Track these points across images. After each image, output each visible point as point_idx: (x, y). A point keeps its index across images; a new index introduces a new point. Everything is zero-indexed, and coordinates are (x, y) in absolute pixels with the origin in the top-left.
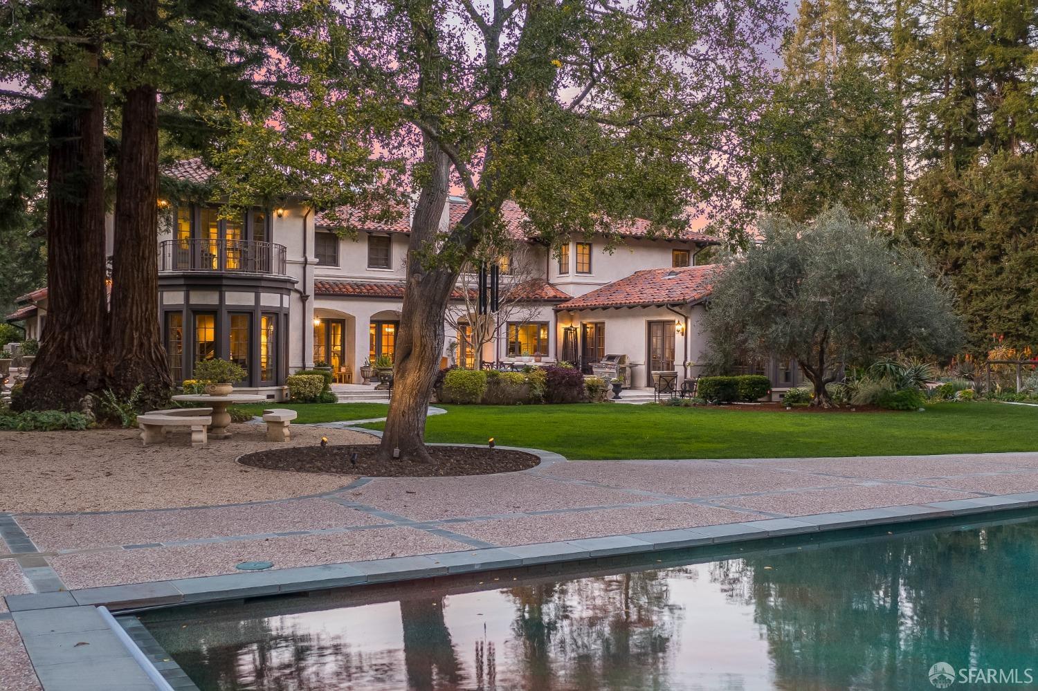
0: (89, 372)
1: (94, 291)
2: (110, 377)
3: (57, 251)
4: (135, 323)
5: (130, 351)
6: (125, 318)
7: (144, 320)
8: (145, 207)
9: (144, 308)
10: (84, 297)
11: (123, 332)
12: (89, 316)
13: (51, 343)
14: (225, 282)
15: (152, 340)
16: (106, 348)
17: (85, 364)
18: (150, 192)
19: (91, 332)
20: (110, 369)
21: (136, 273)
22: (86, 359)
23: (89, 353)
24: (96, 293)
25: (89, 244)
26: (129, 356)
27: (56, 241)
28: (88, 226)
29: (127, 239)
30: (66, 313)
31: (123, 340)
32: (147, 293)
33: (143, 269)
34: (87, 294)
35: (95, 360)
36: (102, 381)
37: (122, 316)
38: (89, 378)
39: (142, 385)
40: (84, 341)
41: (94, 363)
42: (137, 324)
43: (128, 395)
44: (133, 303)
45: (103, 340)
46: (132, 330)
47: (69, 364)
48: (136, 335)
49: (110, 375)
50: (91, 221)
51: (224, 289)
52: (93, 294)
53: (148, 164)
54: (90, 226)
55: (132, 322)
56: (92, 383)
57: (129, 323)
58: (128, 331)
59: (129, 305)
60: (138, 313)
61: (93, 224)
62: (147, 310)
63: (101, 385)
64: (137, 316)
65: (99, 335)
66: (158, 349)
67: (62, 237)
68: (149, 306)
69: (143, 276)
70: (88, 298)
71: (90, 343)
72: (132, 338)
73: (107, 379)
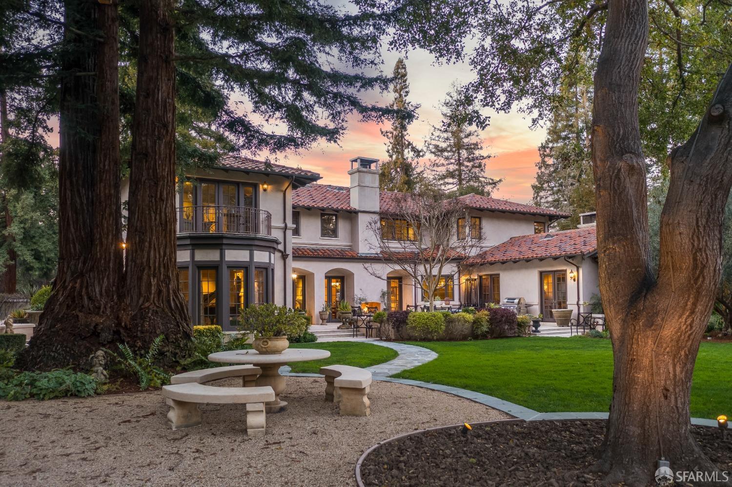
0: (102, 323)
1: (108, 235)
2: (126, 328)
3: (68, 193)
4: (152, 268)
5: (147, 299)
6: (142, 263)
7: (162, 265)
8: (163, 146)
9: (162, 253)
10: (97, 242)
11: (140, 279)
12: (103, 262)
13: (61, 293)
14: (225, 241)
15: (170, 286)
16: (121, 297)
17: (98, 314)
18: (167, 131)
19: (105, 280)
20: (125, 319)
21: (153, 215)
22: (99, 308)
23: (103, 302)
24: (110, 237)
25: (102, 185)
26: (147, 304)
27: (68, 183)
28: (102, 166)
29: (143, 179)
30: (78, 259)
31: (140, 289)
32: (165, 237)
33: (161, 212)
34: (101, 239)
35: (109, 310)
36: (117, 332)
37: (138, 261)
38: (102, 329)
39: (162, 337)
40: (97, 290)
41: (108, 312)
42: (155, 269)
43: (147, 349)
44: (150, 247)
45: (118, 288)
46: (149, 276)
47: (80, 314)
48: (154, 282)
49: (126, 325)
50: (105, 161)
51: (224, 247)
52: (107, 238)
53: (166, 101)
54: (104, 166)
55: (150, 267)
56: (106, 336)
57: (147, 268)
58: (145, 277)
59: (146, 249)
60: (156, 257)
61: (107, 163)
62: (165, 255)
63: (116, 336)
64: (155, 262)
65: (114, 282)
66: (177, 297)
67: (74, 179)
68: (168, 251)
69: (161, 218)
70: (101, 243)
71: (103, 291)
72: (149, 285)
73: (122, 331)
